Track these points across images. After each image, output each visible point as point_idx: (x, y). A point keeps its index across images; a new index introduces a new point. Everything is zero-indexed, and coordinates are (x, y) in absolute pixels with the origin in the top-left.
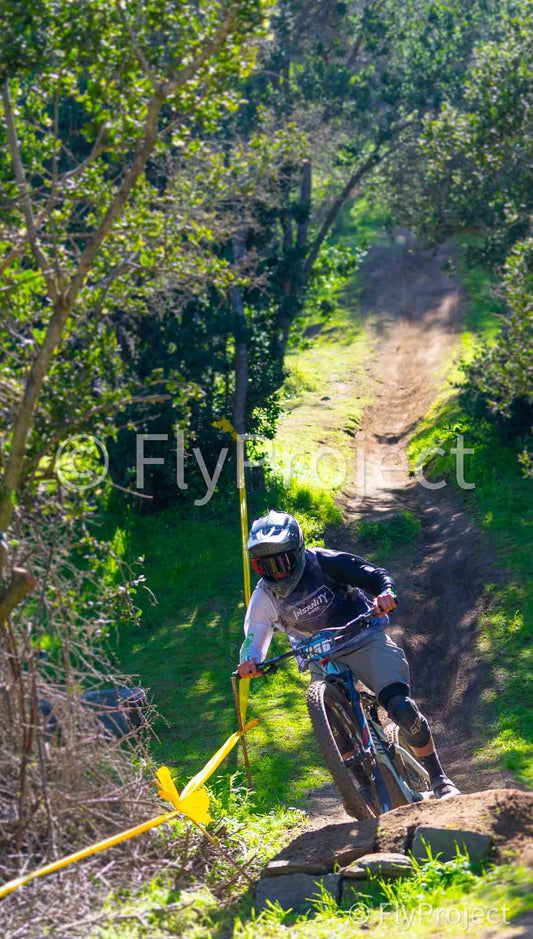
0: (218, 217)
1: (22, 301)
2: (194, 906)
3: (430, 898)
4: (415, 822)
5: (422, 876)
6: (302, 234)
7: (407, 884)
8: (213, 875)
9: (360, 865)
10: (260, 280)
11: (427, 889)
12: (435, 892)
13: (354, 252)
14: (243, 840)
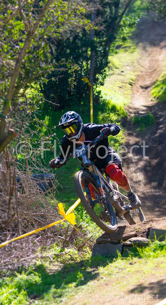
0: (87, 5)
1: (16, 32)
2: (69, 253)
3: (155, 254)
4: (150, 227)
5: (153, 246)
6: (116, 12)
7: (147, 249)
8: (77, 242)
9: (130, 241)
10: (102, 28)
11: (154, 251)
12: (157, 252)
13: (135, 19)
14: (87, 230)
